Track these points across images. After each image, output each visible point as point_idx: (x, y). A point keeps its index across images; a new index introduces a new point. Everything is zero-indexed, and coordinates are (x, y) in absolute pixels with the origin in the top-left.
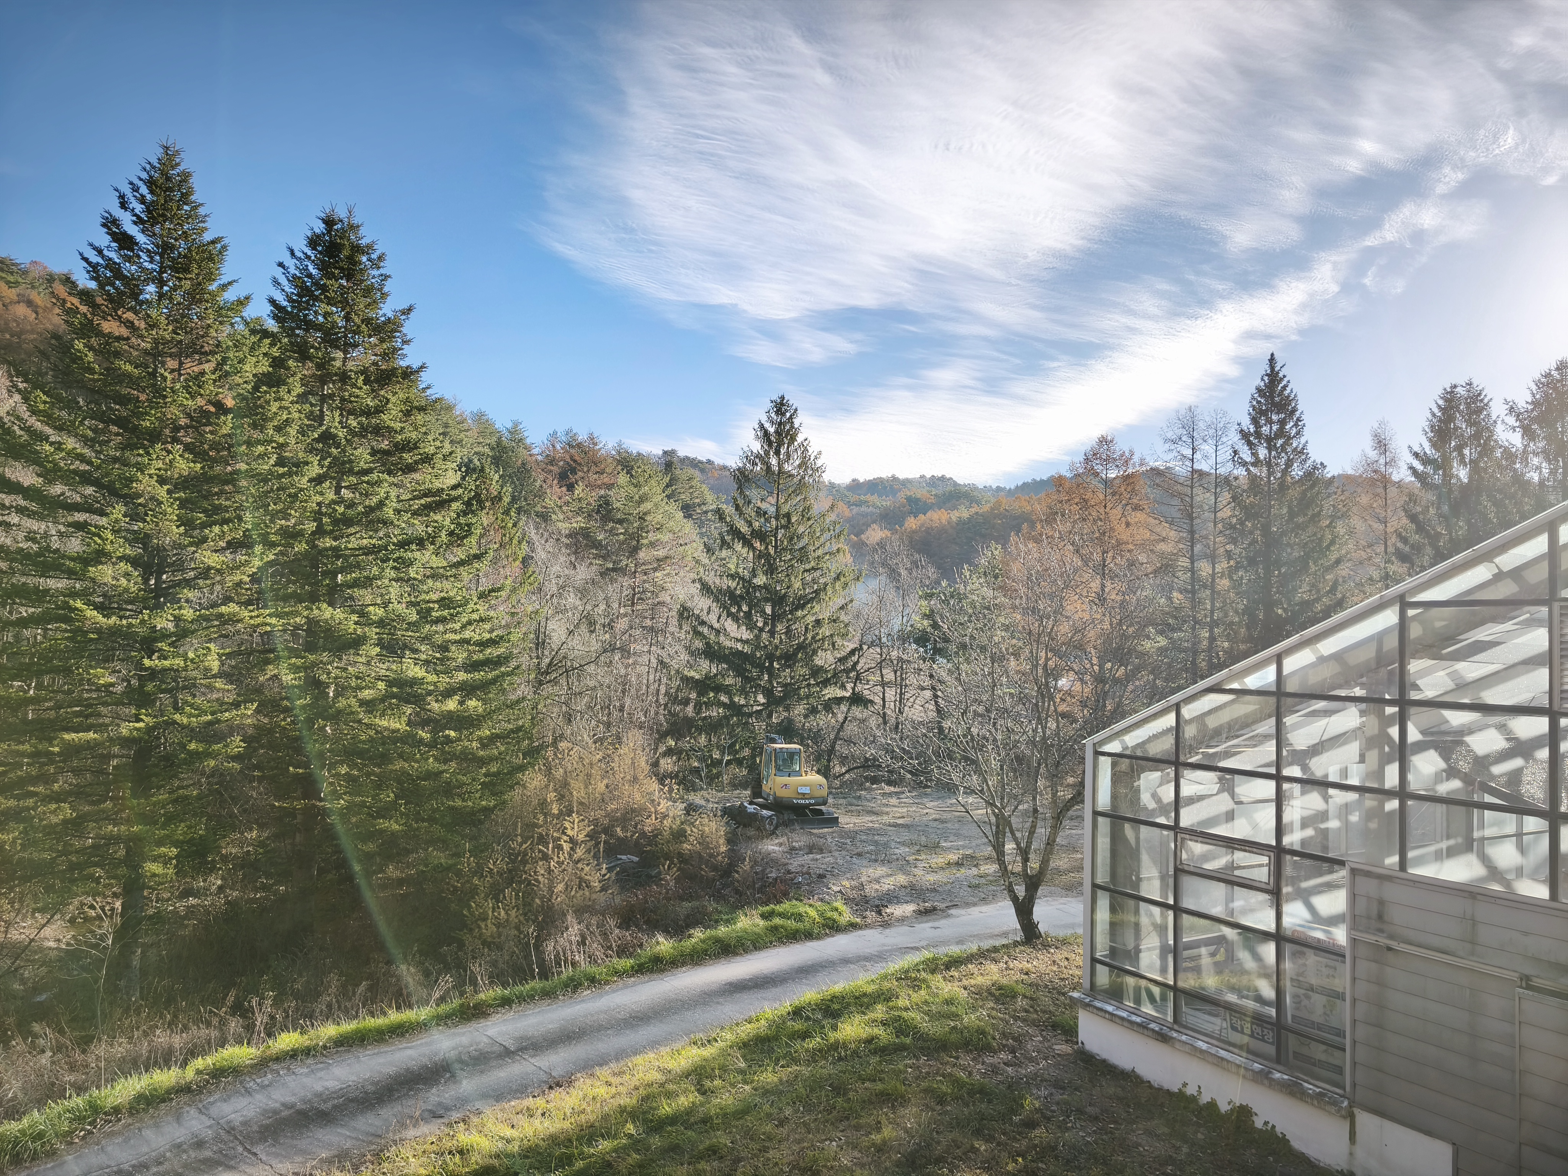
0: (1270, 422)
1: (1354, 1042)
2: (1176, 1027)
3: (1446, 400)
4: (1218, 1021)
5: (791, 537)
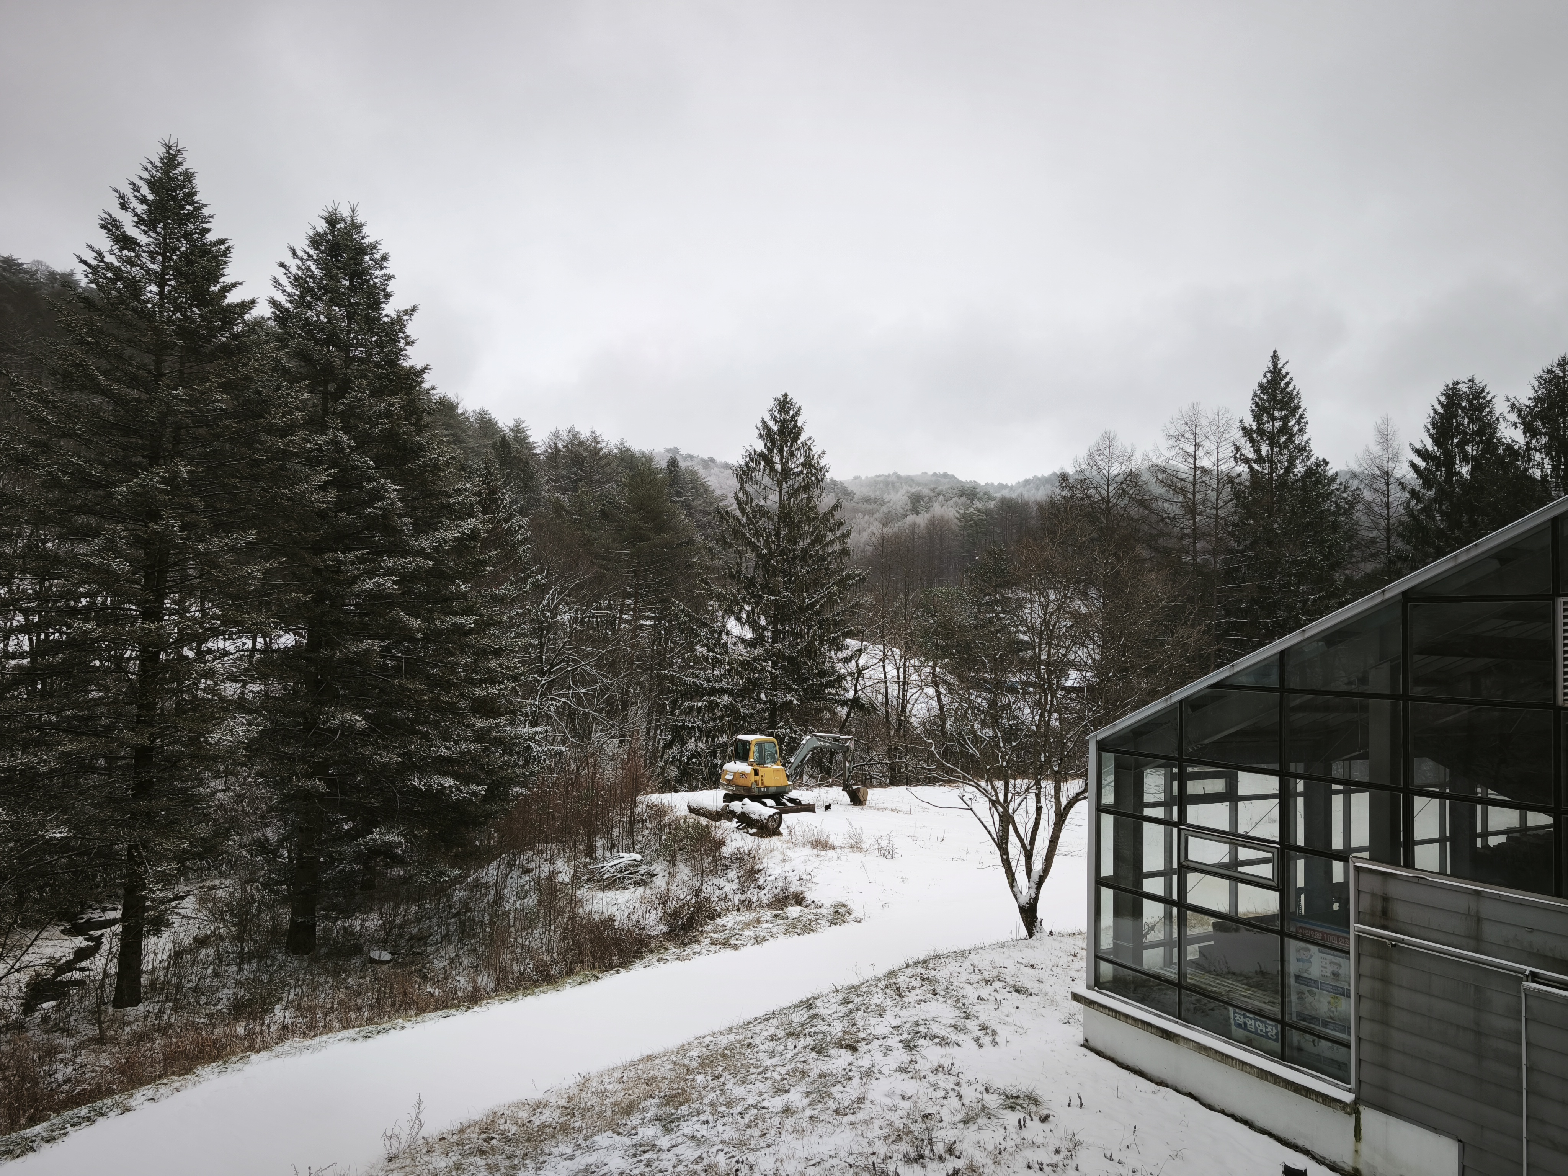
0: (1273, 419)
1: (1359, 1039)
2: (1180, 1022)
3: (1447, 396)
5: (794, 535)
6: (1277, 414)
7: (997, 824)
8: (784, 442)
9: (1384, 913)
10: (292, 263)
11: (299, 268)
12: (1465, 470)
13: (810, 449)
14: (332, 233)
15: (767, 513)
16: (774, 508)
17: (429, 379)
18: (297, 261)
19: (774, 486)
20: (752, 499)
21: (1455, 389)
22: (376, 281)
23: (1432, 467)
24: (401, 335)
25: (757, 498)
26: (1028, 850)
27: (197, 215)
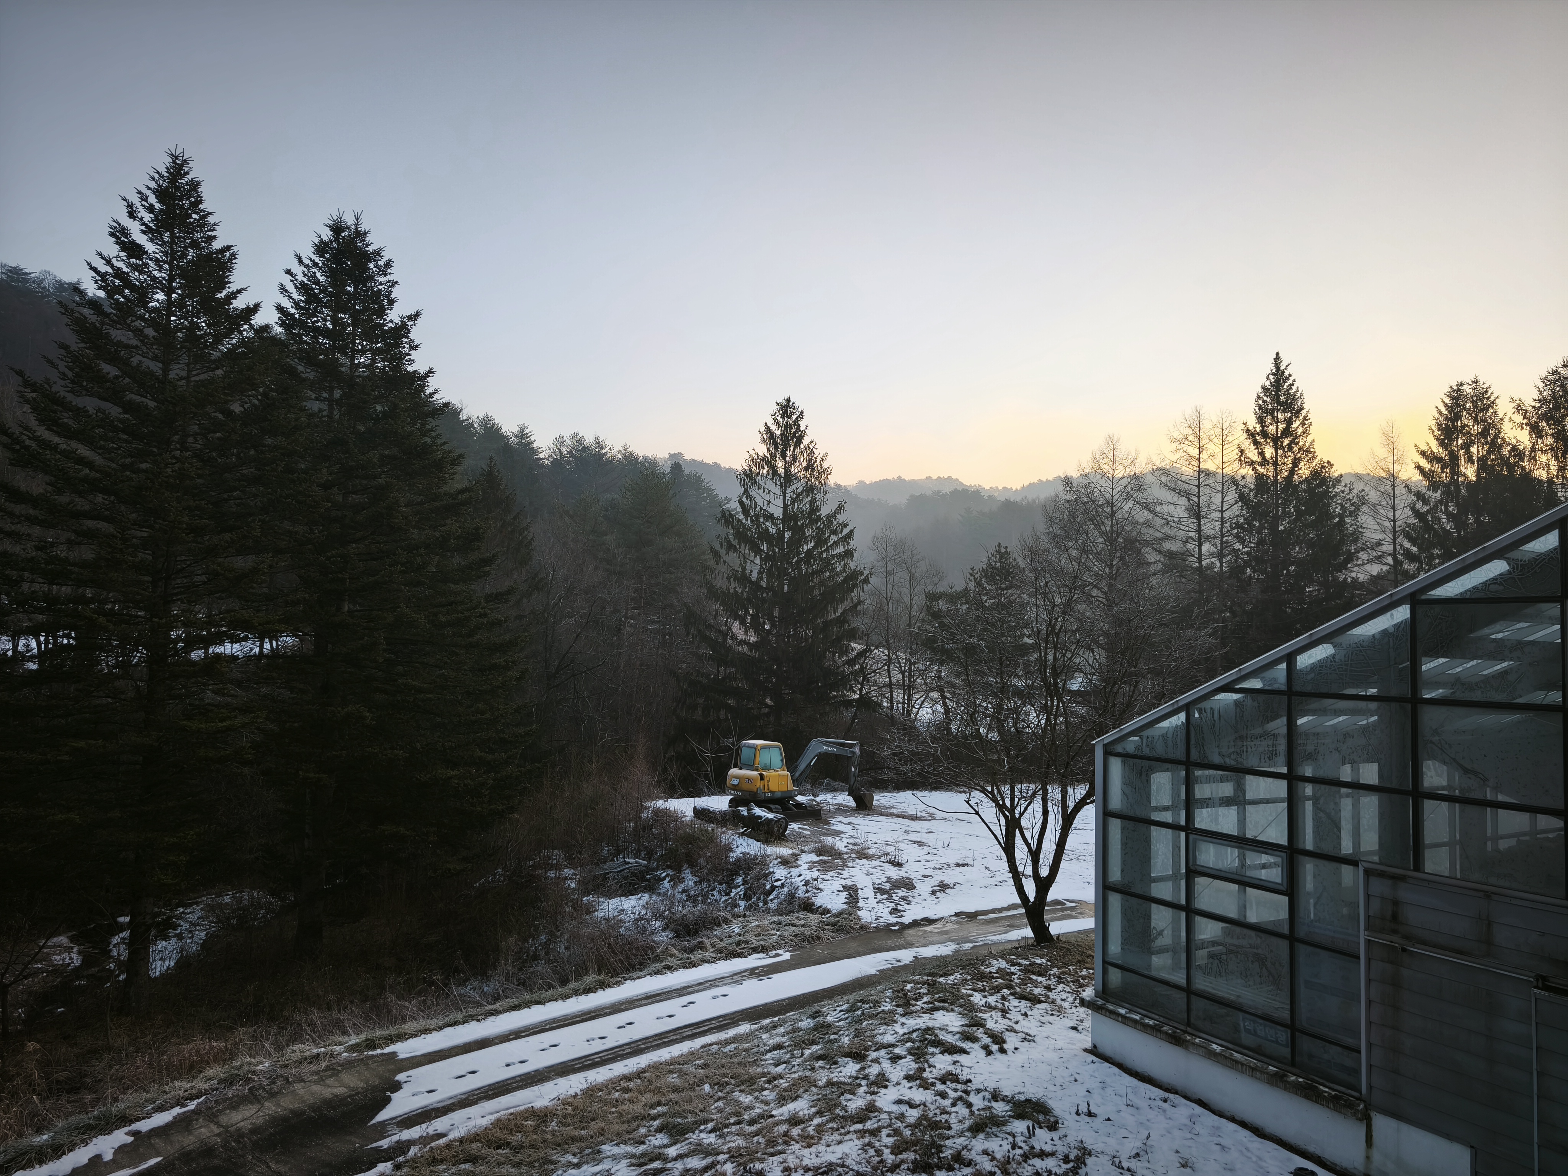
0: (1276, 421)
1: (1370, 1045)
2: (1189, 1029)
3: (1453, 398)
5: (798, 539)
6: (1281, 416)
7: (1004, 829)
8: (786, 445)
9: (1395, 917)
10: (298, 270)
11: (305, 275)
12: (1471, 472)
13: (812, 452)
14: (337, 240)
15: (771, 517)
16: (778, 512)
17: (432, 383)
18: (303, 268)
19: (778, 491)
20: (756, 504)
21: (1459, 390)
22: (380, 287)
23: (1437, 467)
24: (405, 340)
25: (760, 503)
26: (1035, 855)
27: (203, 223)
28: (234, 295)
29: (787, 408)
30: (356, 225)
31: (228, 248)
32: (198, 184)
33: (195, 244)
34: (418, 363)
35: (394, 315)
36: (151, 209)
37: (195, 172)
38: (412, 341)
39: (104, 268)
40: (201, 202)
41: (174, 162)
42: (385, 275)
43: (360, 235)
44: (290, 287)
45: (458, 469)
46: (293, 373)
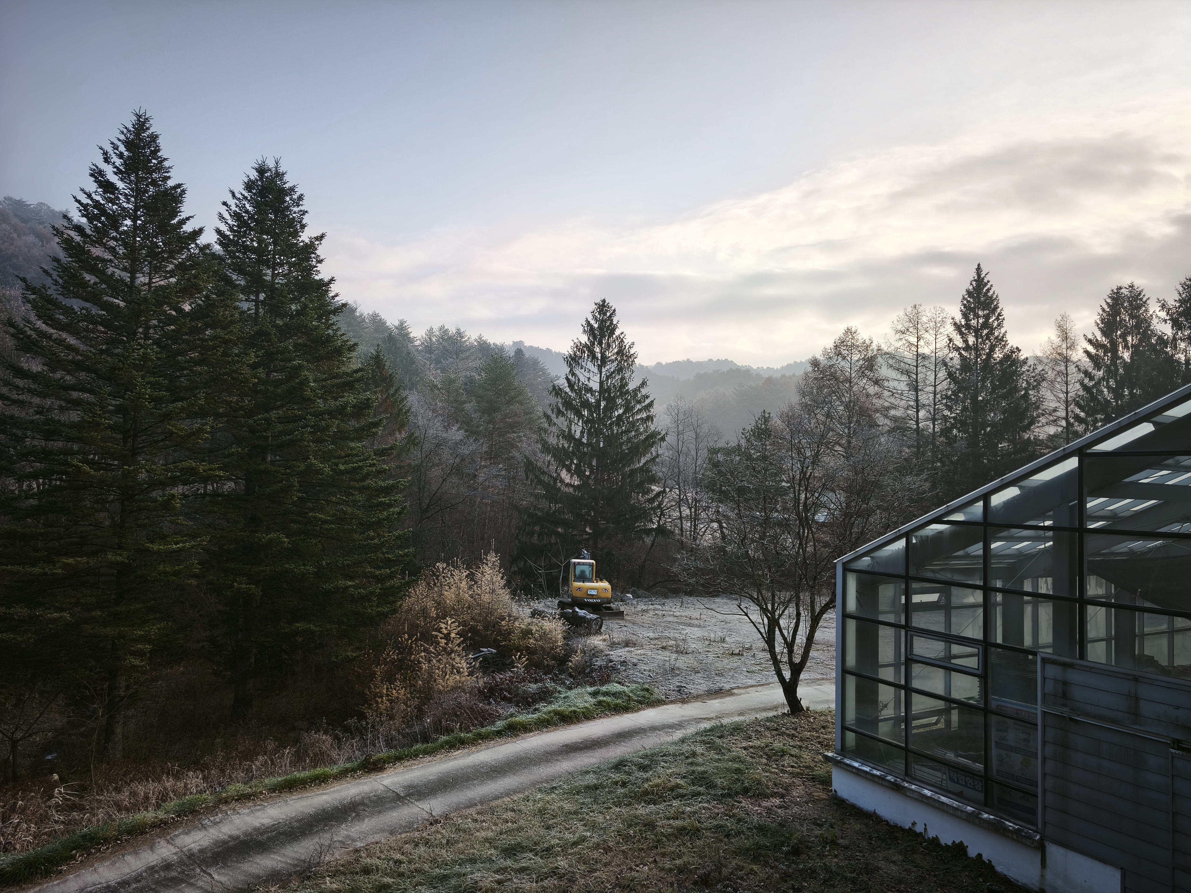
0: (977, 316)
1: (1045, 791)
2: (907, 778)
3: (1113, 299)
4: (939, 774)
5: (611, 405)
6: (980, 313)
7: (767, 628)
8: (603, 336)
9: (1064, 695)
10: (232, 202)
11: (237, 206)
12: (1126, 356)
13: (622, 341)
14: (261, 179)
15: (590, 390)
16: (596, 386)
17: (334, 289)
18: (235, 200)
19: (596, 370)
20: (579, 380)
21: (1118, 293)
22: (294, 215)
23: (1101, 353)
24: (313, 255)
25: (582, 379)
26: (790, 646)
27: (159, 167)
28: (183, 222)
29: (603, 307)
30: (276, 168)
31: (179, 186)
32: (157, 136)
33: (154, 183)
34: (323, 272)
35: (305, 237)
36: (121, 156)
37: (154, 128)
38: (318, 256)
39: (85, 201)
40: (159, 151)
41: (138, 120)
42: (298, 206)
43: (279, 175)
44: (226, 215)
45: (354, 354)
46: (229, 281)
